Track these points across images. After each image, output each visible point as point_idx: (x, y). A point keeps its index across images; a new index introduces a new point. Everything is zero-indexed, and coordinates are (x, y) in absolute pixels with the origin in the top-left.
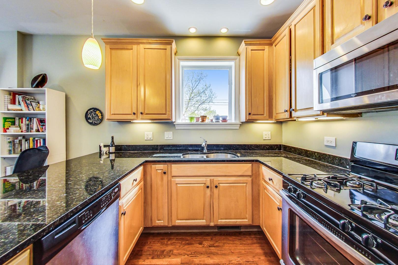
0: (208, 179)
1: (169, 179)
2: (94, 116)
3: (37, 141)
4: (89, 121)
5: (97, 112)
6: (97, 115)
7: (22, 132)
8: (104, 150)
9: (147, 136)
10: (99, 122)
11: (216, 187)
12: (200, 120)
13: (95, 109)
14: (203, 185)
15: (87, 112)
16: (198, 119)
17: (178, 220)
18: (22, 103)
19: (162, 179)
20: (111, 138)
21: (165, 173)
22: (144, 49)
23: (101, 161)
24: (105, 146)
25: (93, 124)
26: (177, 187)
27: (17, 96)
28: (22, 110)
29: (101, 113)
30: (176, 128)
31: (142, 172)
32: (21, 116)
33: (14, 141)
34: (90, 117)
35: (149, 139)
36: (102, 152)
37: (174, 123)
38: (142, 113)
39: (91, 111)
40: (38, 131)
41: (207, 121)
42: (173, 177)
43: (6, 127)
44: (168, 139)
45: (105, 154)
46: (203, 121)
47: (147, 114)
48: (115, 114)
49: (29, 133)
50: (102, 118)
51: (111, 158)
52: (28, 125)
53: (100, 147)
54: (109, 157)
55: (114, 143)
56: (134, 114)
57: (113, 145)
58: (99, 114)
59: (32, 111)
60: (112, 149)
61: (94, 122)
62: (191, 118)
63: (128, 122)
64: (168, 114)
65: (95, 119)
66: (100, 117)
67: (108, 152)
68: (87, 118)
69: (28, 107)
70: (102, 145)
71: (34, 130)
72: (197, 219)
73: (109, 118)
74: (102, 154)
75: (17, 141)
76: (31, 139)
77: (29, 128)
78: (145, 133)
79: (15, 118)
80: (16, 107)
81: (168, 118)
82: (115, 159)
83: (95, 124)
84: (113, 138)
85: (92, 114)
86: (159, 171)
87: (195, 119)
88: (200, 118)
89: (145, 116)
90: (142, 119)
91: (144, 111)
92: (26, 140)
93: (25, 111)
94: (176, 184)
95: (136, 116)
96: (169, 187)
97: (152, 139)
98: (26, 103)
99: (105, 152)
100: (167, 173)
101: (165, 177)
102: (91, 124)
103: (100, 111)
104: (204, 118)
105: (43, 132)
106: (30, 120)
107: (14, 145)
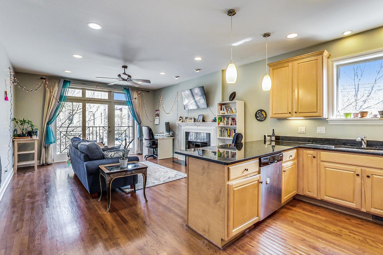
0: (360, 168)
1: (318, 162)
2: (261, 115)
3: (231, 130)
4: (257, 118)
5: (263, 112)
6: (263, 114)
7: (224, 125)
8: (268, 138)
9: (300, 130)
10: (264, 119)
11: (368, 177)
12: (359, 116)
13: (262, 111)
14: (353, 172)
15: (256, 113)
16: (356, 115)
17: (327, 196)
18: (225, 109)
19: (312, 162)
20: (272, 130)
21: (314, 157)
22: (298, 64)
23: (266, 146)
24: (268, 136)
25: (260, 121)
26: (325, 170)
27: (223, 106)
28: (224, 113)
29: (265, 113)
30: (329, 124)
31: (296, 154)
32: (224, 117)
33: (221, 130)
34: (258, 116)
35: (302, 132)
36: (266, 140)
37: (327, 119)
38: (296, 112)
39: (259, 111)
40: (231, 125)
41: (368, 117)
42: (322, 161)
43: (219, 123)
44: (320, 133)
45: (268, 141)
46: (362, 116)
47: (300, 113)
48: (276, 114)
49: (228, 126)
50: (266, 116)
51: (272, 144)
52: (227, 121)
53: (265, 136)
54: (271, 144)
55: (274, 134)
56: (290, 113)
57: (273, 135)
58: (264, 114)
59: (229, 114)
60: (273, 138)
61: (261, 119)
62: (347, 114)
63: (285, 119)
64: (319, 112)
65: (261, 117)
66: (265, 116)
67: (270, 140)
68: (256, 117)
69: (227, 112)
70: (266, 135)
71: (230, 124)
72: (346, 201)
73: (272, 116)
74: (266, 141)
75: (223, 130)
76: (229, 129)
77: (227, 124)
78: (299, 127)
79: (222, 118)
80: (222, 112)
81: (319, 115)
82: (275, 146)
83: (261, 121)
84: (273, 130)
85: (260, 113)
86: (309, 155)
87: (352, 115)
88: (359, 114)
89: (298, 114)
90: (296, 117)
91: (297, 111)
92: (226, 130)
93: (226, 114)
94: (325, 167)
95: (291, 115)
96: (318, 169)
97: (305, 132)
98: (227, 109)
99: (268, 140)
100: (316, 157)
101: (315, 160)
102: (259, 120)
103: (264, 111)
104: (363, 114)
105: (234, 125)
106: (228, 118)
107: (222, 132)
